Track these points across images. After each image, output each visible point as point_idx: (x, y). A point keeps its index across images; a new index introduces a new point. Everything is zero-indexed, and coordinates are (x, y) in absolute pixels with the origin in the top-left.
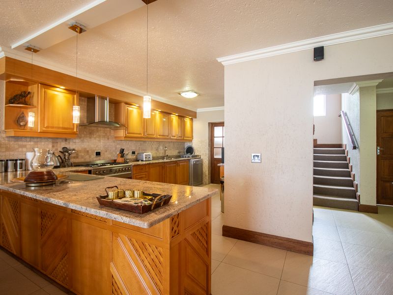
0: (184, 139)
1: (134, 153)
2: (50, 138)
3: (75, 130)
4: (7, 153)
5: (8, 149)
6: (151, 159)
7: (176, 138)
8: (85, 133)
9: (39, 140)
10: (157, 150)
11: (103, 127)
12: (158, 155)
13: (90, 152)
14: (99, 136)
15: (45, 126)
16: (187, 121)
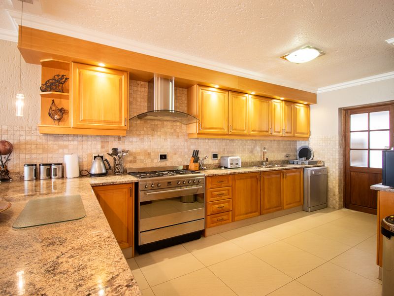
0: (294, 137)
1: (215, 156)
2: (98, 136)
3: (123, 125)
4: (44, 156)
5: (45, 150)
6: (240, 165)
7: (281, 134)
8: (145, 129)
9: (84, 138)
10: (252, 152)
11: (170, 121)
12: (253, 160)
13: (152, 154)
14: (166, 134)
15: (81, 120)
16: (301, 109)
